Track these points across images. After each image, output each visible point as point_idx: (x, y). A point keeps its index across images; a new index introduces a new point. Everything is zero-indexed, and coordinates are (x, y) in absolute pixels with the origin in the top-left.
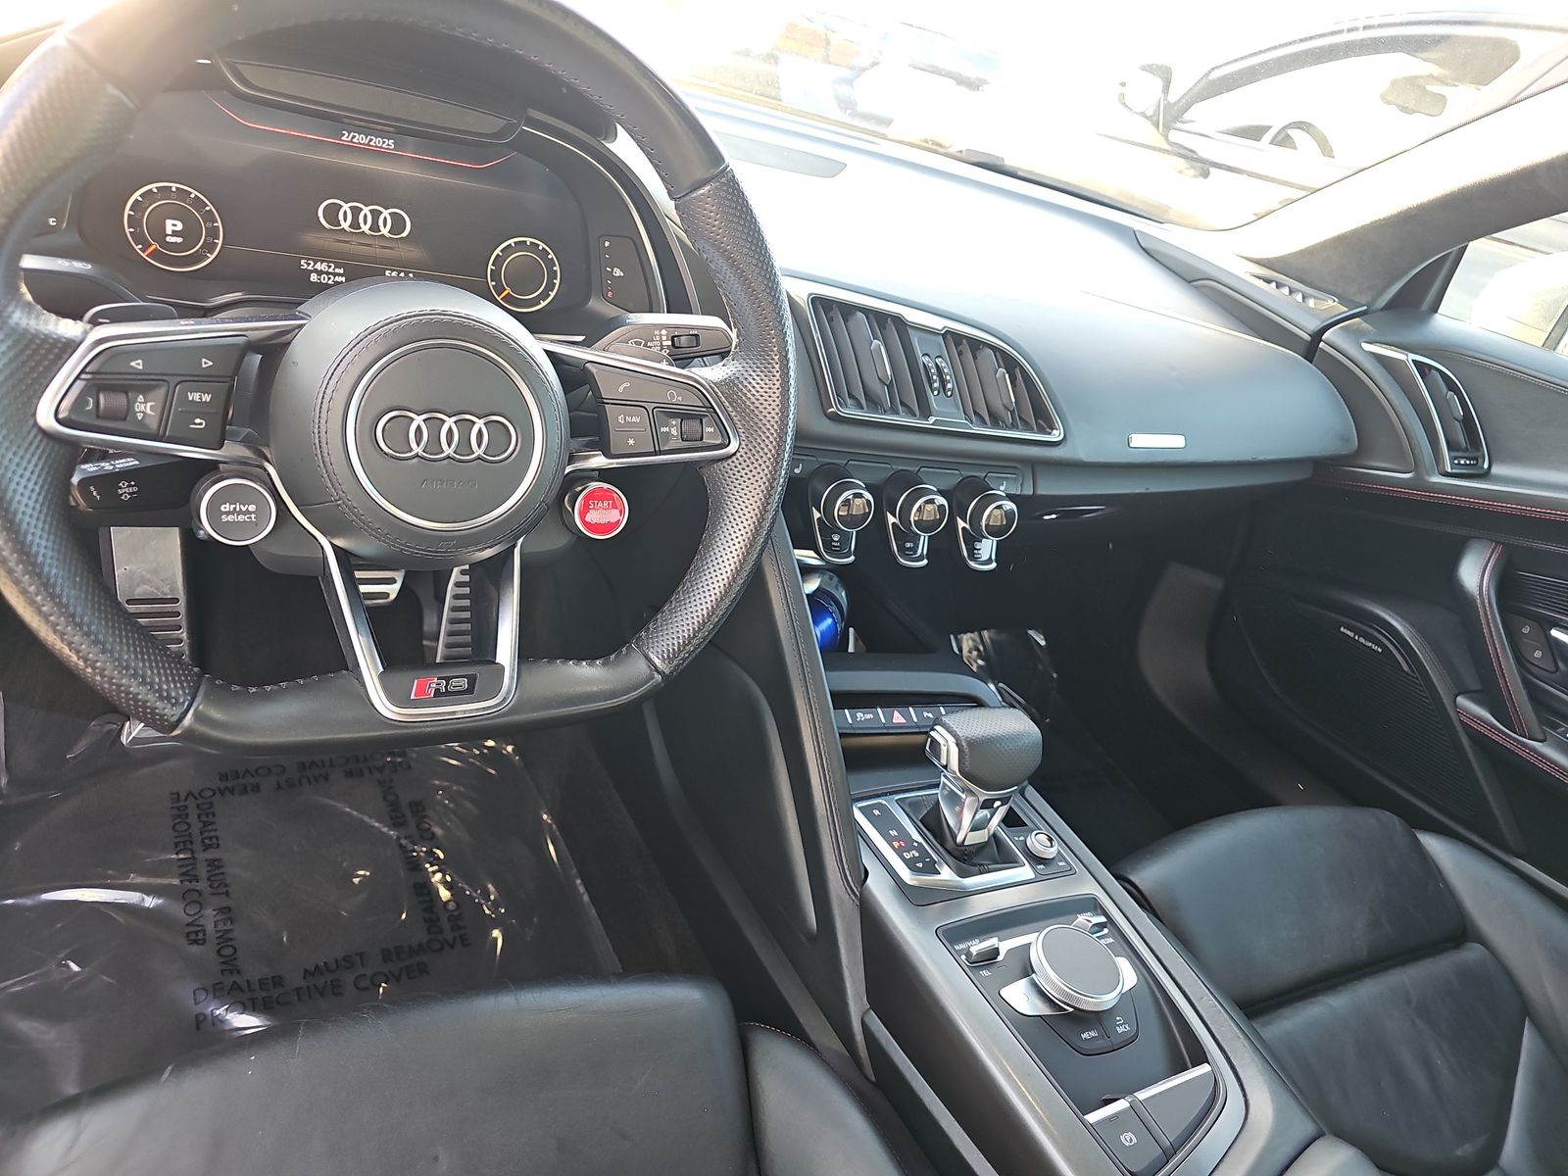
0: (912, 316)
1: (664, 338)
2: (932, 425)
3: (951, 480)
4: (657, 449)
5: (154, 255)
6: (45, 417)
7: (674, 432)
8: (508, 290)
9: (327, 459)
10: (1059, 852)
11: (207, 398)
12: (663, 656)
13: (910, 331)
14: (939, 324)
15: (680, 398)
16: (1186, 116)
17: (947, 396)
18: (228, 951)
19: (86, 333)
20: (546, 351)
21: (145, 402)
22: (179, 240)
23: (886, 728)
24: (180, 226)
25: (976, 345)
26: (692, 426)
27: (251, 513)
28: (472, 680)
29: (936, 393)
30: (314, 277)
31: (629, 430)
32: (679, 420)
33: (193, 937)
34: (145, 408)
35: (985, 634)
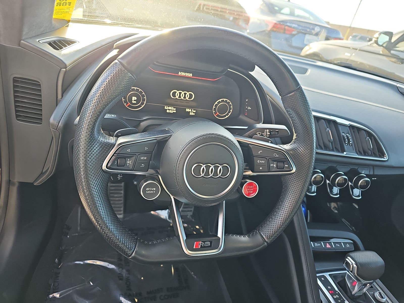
0: (339, 120)
1: (268, 132)
2: (345, 155)
3: (347, 169)
4: (269, 171)
5: (129, 106)
6: (104, 167)
7: (275, 166)
8: (218, 113)
9: (177, 178)
10: (386, 300)
11: (145, 158)
12: (268, 237)
13: (339, 126)
14: (347, 123)
15: (278, 156)
16: (397, 46)
17: (350, 145)
18: (128, 283)
19: (116, 141)
20: (237, 140)
21: (130, 161)
22: (135, 102)
23: (324, 249)
24: (136, 99)
25: (359, 129)
26: (280, 164)
27: (154, 190)
28: (211, 243)
29: (346, 145)
30: (168, 111)
31: (261, 165)
32: (277, 162)
33: (120, 278)
34: (129, 162)
35: (339, 203)
